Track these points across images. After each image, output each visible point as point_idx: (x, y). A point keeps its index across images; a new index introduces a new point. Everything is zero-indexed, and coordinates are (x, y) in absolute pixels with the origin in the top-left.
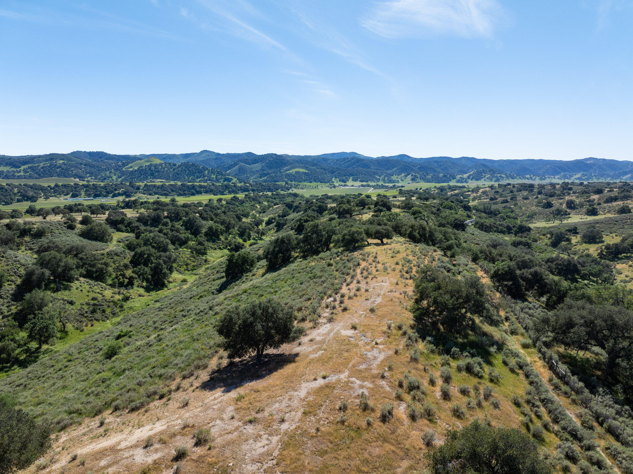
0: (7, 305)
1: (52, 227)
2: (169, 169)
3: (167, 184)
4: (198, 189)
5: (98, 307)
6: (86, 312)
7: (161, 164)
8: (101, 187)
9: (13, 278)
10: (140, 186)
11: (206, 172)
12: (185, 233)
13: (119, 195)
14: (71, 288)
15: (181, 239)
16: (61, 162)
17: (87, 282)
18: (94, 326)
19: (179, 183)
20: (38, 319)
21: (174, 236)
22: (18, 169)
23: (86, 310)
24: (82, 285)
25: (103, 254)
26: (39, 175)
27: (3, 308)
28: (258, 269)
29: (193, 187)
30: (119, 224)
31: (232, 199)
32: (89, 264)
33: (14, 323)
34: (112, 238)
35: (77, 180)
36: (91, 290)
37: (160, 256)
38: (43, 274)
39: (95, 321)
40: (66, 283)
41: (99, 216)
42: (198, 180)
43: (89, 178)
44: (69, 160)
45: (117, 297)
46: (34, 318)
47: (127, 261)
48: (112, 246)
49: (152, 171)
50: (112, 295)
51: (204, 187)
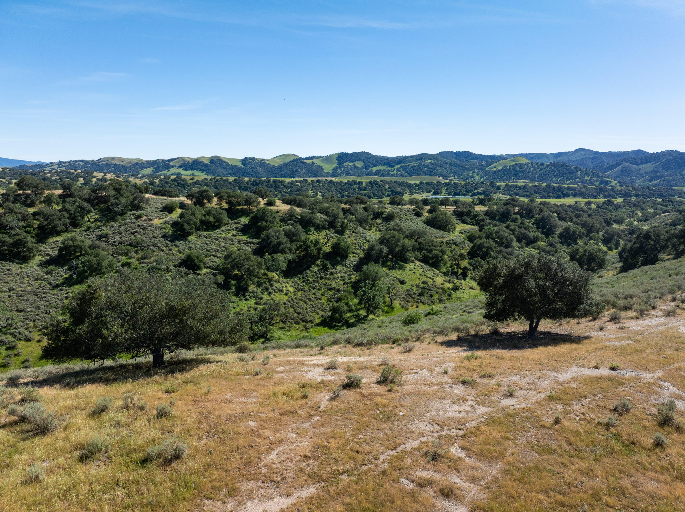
0: (349, 273)
1: (401, 213)
2: (535, 169)
3: (530, 185)
4: (565, 192)
5: (428, 291)
6: (415, 294)
7: (527, 164)
8: (462, 186)
9: (358, 251)
10: (501, 186)
11: (579, 173)
12: (535, 232)
13: (478, 194)
14: (406, 269)
15: (529, 238)
16: (429, 161)
17: (422, 266)
18: (419, 308)
19: (544, 184)
20: (368, 288)
21: (521, 233)
22: (393, 168)
23: (414, 291)
24: (416, 267)
25: (442, 242)
26: (409, 174)
27: (345, 275)
28: (608, 270)
29: (560, 189)
30: (466, 215)
31: (604, 203)
32: (427, 249)
33: (351, 289)
34: (455, 229)
35: (441, 178)
36: (423, 274)
37: (500, 251)
38: (381, 250)
39: (421, 304)
40: (402, 264)
41: (447, 207)
42: (568, 182)
43: (453, 178)
44: (437, 160)
45: (448, 285)
46: (365, 287)
47: (465, 252)
48: (454, 236)
49: (516, 171)
50: (443, 282)
51: (574, 189)
